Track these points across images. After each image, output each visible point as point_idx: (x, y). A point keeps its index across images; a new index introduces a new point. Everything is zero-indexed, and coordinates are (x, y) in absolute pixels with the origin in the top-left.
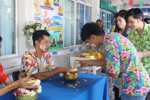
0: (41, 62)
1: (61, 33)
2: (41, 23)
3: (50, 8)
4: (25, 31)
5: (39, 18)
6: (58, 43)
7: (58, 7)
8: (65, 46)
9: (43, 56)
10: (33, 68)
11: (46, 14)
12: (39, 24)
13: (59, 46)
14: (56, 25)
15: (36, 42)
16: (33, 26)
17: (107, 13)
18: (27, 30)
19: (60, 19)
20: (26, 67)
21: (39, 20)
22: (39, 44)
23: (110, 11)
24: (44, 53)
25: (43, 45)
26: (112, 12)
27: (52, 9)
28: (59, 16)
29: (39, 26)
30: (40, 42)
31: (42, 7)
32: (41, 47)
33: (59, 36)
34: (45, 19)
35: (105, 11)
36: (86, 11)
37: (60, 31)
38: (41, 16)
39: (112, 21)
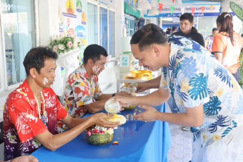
3: (73, 15)
5: (62, 29)
7: (81, 14)
10: (87, 97)
11: (69, 23)
14: (79, 36)
15: (89, 61)
16: (63, 41)
17: (130, 19)
18: (55, 47)
19: (84, 29)
20: (76, 94)
21: (62, 31)
23: (132, 16)
26: (135, 17)
27: (75, 16)
28: (82, 25)
29: (70, 40)
30: (94, 63)
31: (64, 14)
32: (94, 69)
34: (68, 30)
35: (128, 16)
36: (109, 16)
38: (64, 27)
39: (135, 29)
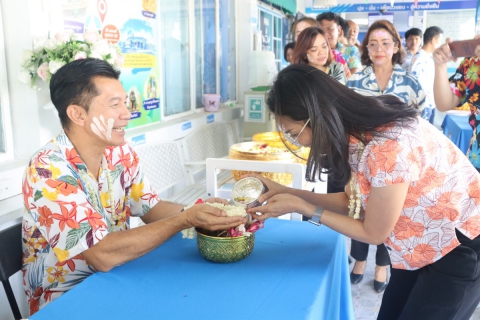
0: (100, 188)
1: (151, 73)
2: (91, 39)
4: (32, 69)
5: (82, 25)
6: (145, 106)
8: (166, 115)
9: (105, 161)
10: (70, 233)
11: (103, 12)
12: (82, 43)
13: (149, 115)
14: (136, 47)
15: (72, 111)
16: (62, 51)
17: (273, 15)
18: (41, 67)
19: (148, 29)
20: (44, 228)
21: (81, 31)
22: (84, 116)
23: (278, 8)
24: (108, 151)
25: (102, 117)
26: (285, 11)
28: (144, 19)
29: (81, 49)
30: (87, 109)
32: (97, 126)
33: (146, 84)
34: (102, 29)
35: (268, 9)
37: (149, 69)
38: (88, 20)
39: (284, 39)
